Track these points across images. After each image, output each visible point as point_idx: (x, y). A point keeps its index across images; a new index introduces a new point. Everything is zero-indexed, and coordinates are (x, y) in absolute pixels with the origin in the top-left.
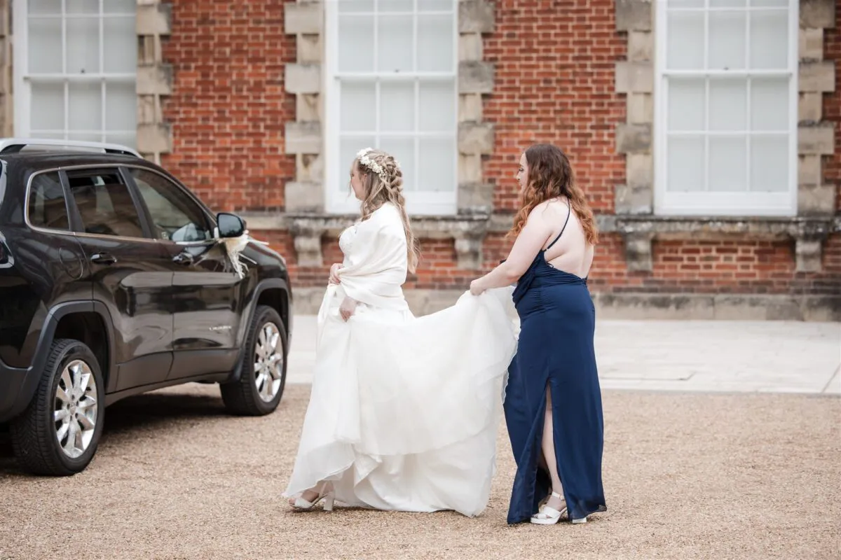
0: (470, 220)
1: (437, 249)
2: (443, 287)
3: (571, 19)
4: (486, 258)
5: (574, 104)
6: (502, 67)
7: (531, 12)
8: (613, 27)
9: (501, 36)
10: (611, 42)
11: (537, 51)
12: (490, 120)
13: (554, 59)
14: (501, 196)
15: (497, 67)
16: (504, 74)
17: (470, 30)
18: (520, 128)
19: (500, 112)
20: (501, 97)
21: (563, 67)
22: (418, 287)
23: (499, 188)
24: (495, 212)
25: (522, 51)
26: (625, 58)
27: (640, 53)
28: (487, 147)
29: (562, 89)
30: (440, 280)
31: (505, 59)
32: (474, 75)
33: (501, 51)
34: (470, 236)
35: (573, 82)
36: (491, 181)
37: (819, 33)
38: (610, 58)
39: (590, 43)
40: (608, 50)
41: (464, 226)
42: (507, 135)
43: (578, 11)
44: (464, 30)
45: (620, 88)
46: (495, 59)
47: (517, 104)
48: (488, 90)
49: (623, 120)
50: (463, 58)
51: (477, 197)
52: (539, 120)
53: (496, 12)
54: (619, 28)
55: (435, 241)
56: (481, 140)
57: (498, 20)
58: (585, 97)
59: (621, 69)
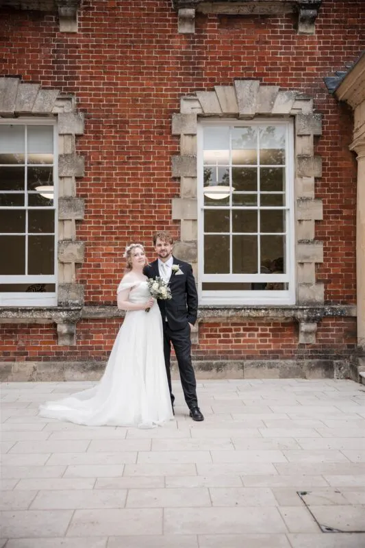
0: (68, 310)
1: (42, 332)
2: (46, 359)
3: (140, 169)
4: (79, 337)
5: (142, 228)
6: (90, 201)
7: (111, 163)
8: (170, 174)
9: (89, 180)
10: (168, 185)
11: (115, 190)
12: (81, 239)
13: (127, 196)
14: (90, 293)
15: (86, 201)
16: (91, 206)
17: (68, 175)
18: (103, 244)
19: (89, 233)
20: (89, 222)
21: (134, 202)
22: (27, 360)
23: (89, 287)
24: (86, 304)
25: (105, 190)
26: (178, 196)
27: (189, 192)
28: (80, 258)
29: (133, 217)
30: (44, 354)
31: (92, 196)
32: (70, 207)
33: (90, 190)
34: (67, 321)
35: (141, 212)
36: (82, 282)
37: (312, 180)
38: (168, 196)
39: (153, 185)
40: (166, 190)
41: (64, 315)
42: (94, 249)
43: (145, 163)
44: (62, 175)
45: (174, 217)
46: (86, 196)
47: (102, 228)
48: (79, 217)
49: (178, 239)
50: (62, 195)
51: (73, 294)
52: (117, 238)
53: (86, 163)
54: (174, 175)
55: (41, 326)
56: (75, 253)
57: (87, 169)
58: (150, 222)
59: (176, 204)
